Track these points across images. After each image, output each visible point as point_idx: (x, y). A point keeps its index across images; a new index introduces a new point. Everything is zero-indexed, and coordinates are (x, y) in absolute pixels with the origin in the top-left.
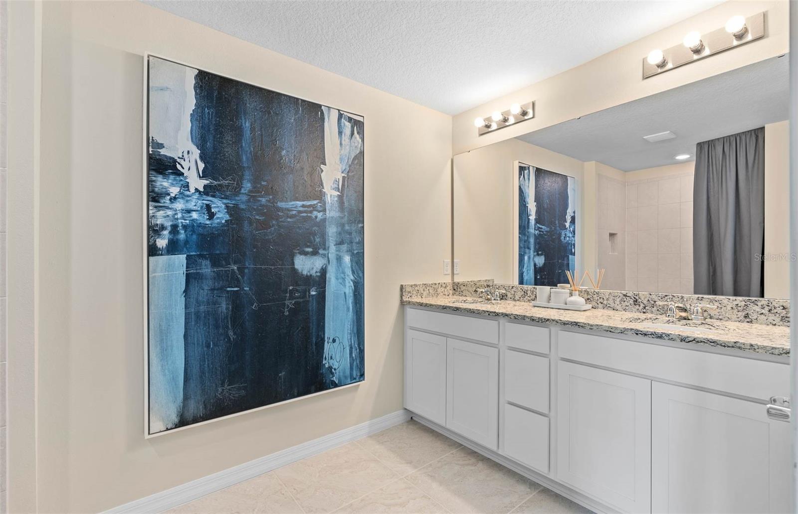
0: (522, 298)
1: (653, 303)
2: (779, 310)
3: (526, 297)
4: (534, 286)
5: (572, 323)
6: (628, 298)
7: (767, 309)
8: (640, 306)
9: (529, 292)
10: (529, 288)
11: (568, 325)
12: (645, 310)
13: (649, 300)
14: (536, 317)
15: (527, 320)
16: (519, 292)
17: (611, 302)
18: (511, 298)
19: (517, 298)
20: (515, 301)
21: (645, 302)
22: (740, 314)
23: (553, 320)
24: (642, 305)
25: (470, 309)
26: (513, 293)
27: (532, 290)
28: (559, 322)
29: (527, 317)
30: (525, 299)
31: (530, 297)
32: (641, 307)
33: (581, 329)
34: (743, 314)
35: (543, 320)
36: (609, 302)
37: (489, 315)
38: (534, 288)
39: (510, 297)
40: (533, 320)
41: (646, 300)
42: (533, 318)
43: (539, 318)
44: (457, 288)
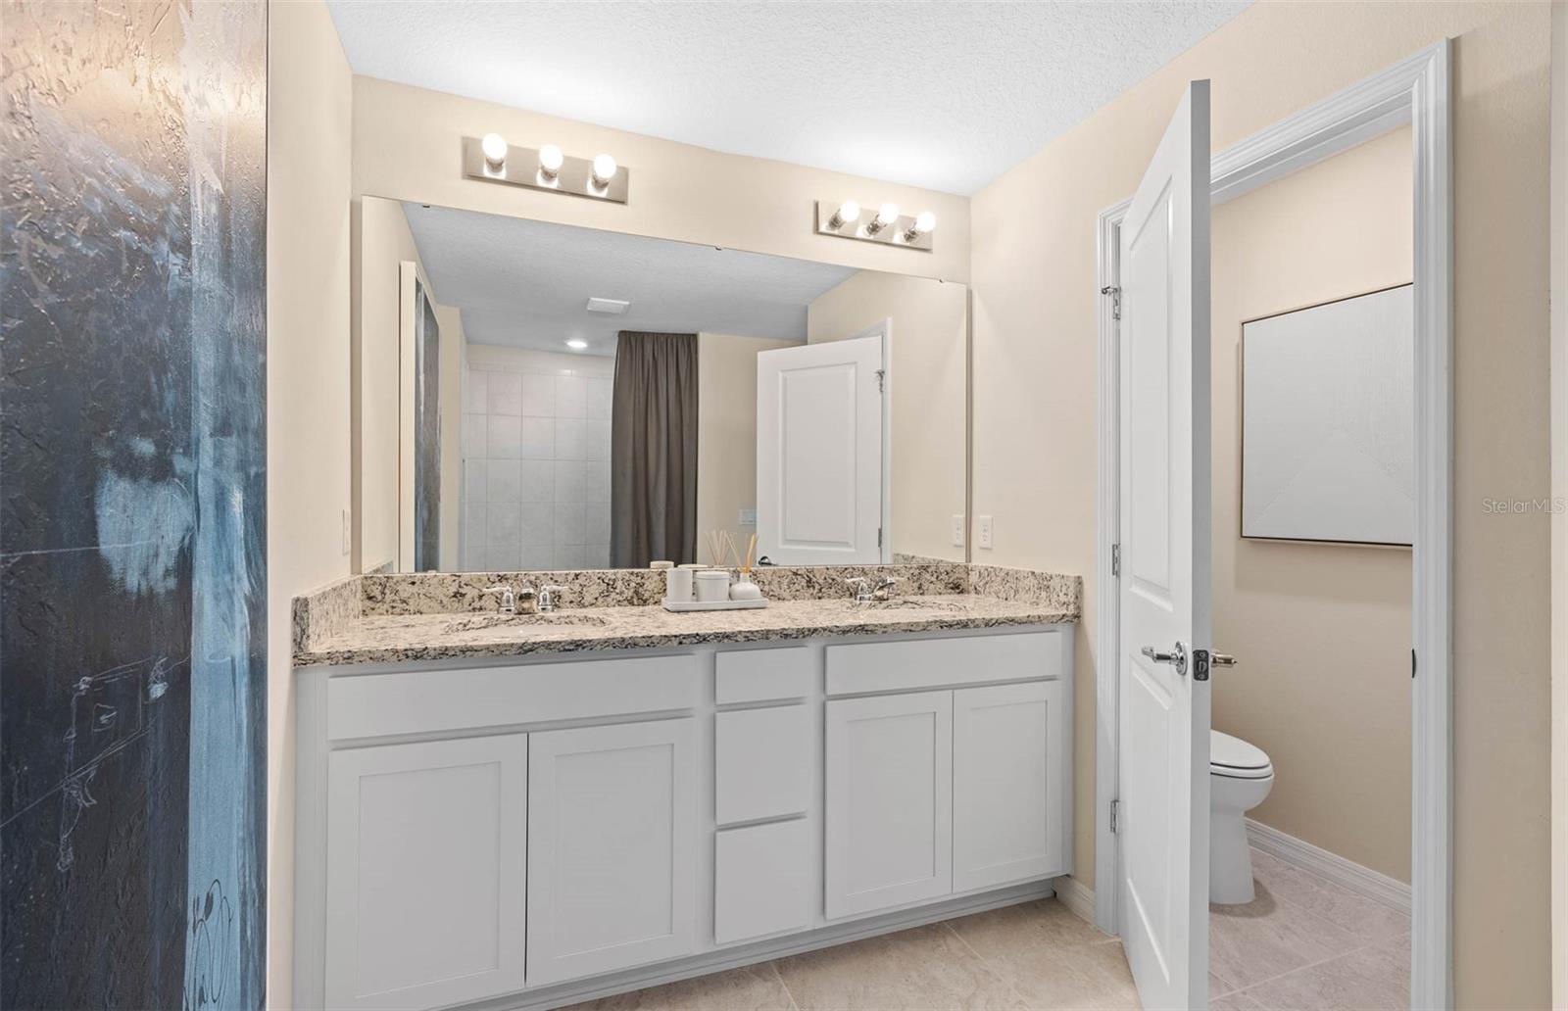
0: (600, 600)
1: (830, 581)
2: (943, 576)
3: (613, 595)
4: (631, 570)
5: (856, 627)
6: (799, 577)
7: (935, 575)
8: (814, 588)
9: (619, 584)
10: (619, 576)
11: (850, 634)
12: (820, 595)
13: (825, 579)
14: (793, 629)
15: (774, 637)
16: (595, 587)
17: (775, 587)
18: (571, 602)
19: (588, 599)
20: (584, 606)
21: (821, 581)
22: (914, 584)
23: (824, 629)
24: (817, 587)
25: (623, 640)
26: (577, 588)
27: (627, 578)
28: (835, 630)
29: (774, 632)
30: (609, 599)
31: (621, 593)
32: (816, 590)
33: (871, 636)
34: (916, 585)
35: (807, 633)
36: (772, 587)
37: (681, 643)
38: (632, 573)
39: (568, 600)
40: (787, 635)
41: (823, 577)
42: (785, 632)
43: (798, 630)
44: (383, 593)
